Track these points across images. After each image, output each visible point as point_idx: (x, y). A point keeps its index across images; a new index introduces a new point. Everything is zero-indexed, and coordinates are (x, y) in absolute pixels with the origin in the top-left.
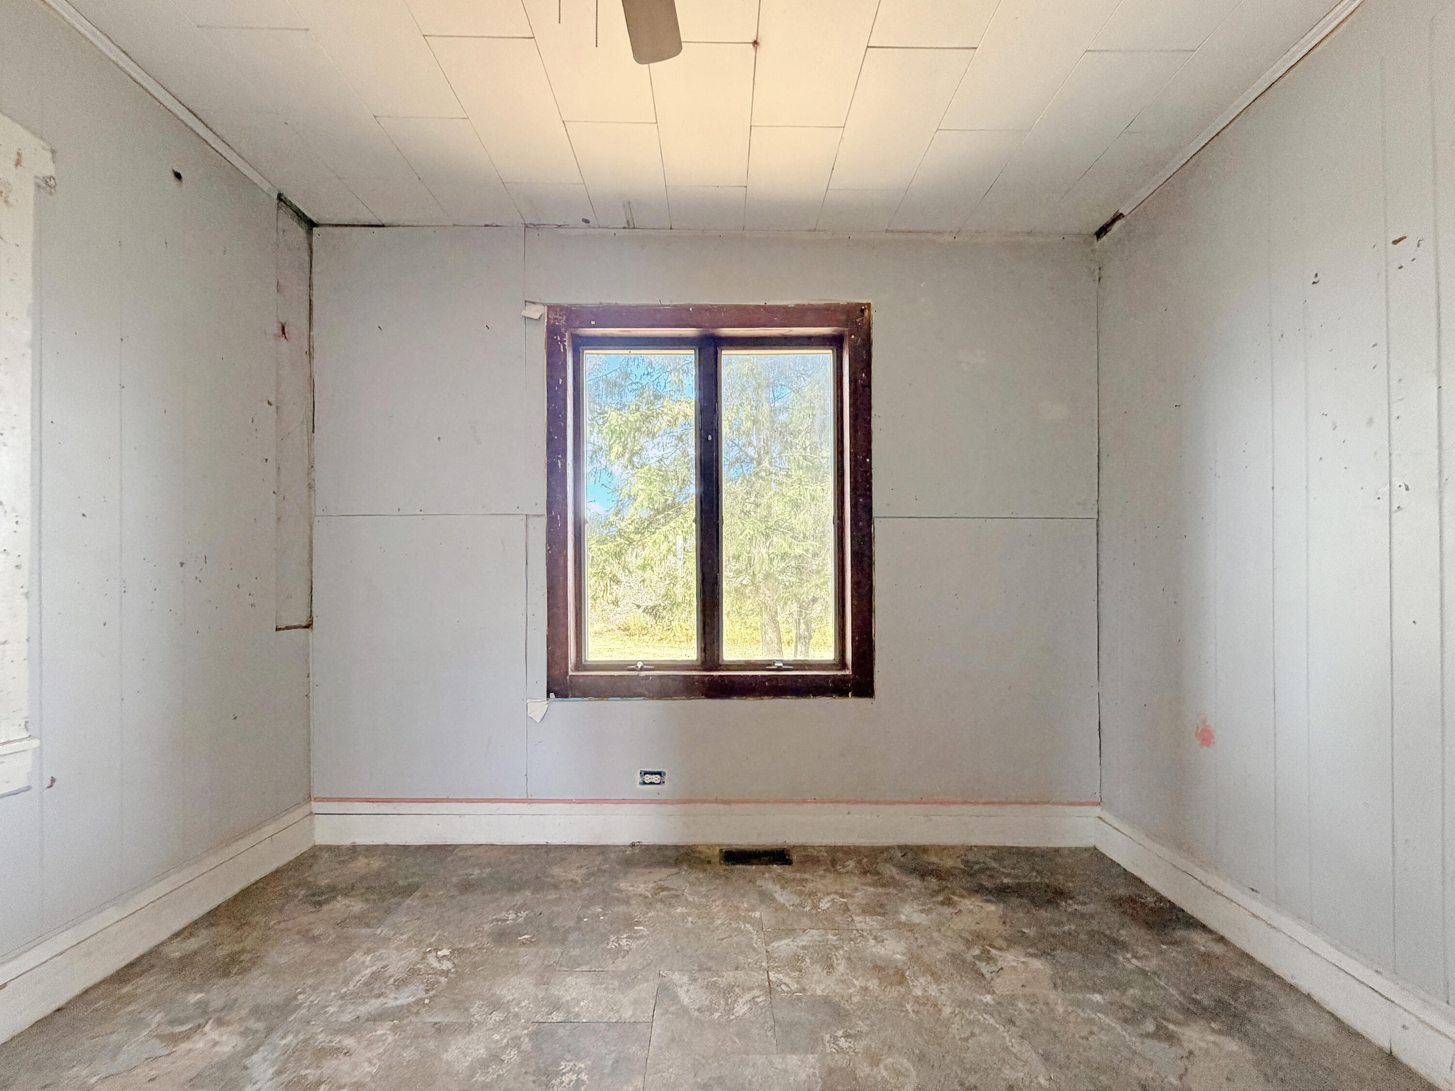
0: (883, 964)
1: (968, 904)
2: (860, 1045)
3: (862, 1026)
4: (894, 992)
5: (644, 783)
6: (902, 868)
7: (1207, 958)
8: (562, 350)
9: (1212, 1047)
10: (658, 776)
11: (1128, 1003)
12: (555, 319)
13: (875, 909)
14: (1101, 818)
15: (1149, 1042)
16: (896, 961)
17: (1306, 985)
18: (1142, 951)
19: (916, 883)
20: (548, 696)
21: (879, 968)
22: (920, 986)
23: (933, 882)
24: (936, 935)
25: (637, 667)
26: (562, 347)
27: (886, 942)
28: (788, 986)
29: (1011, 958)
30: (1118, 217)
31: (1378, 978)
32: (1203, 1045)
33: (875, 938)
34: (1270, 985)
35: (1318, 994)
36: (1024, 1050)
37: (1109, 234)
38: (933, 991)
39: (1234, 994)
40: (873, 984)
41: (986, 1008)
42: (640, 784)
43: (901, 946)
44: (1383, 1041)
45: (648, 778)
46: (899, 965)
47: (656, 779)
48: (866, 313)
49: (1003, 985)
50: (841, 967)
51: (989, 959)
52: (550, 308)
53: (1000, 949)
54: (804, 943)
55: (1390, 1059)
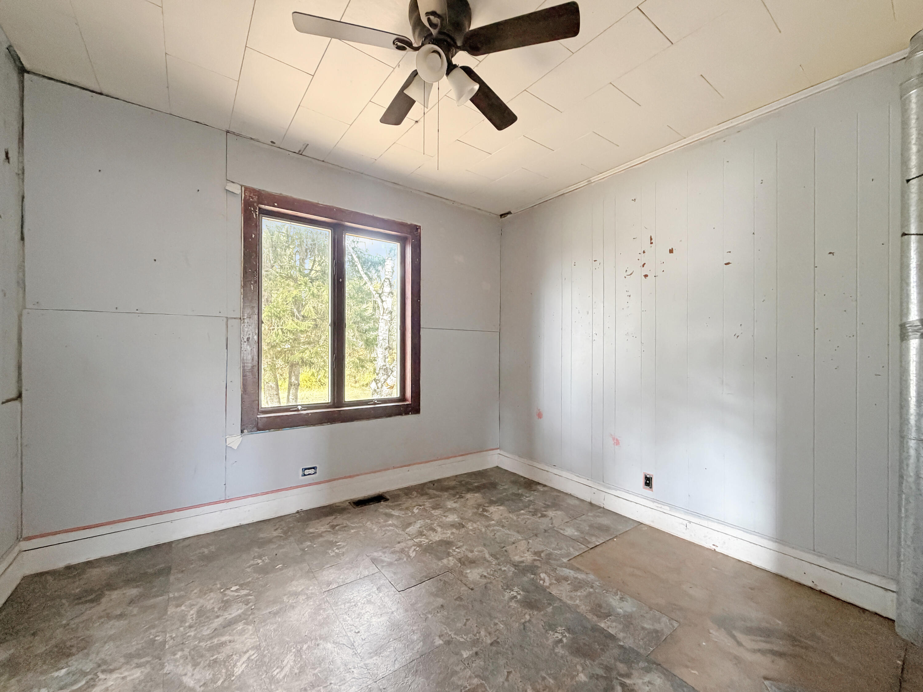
0: (453, 523)
1: (469, 496)
2: (464, 549)
3: (460, 544)
4: (463, 530)
5: (305, 475)
6: (436, 490)
7: (544, 492)
8: (255, 217)
9: (555, 514)
10: (313, 470)
11: (531, 510)
12: (250, 196)
13: (436, 507)
14: (500, 454)
15: (541, 518)
16: (456, 521)
17: (569, 491)
18: (527, 495)
19: (446, 494)
20: (242, 432)
21: (453, 525)
22: (470, 526)
23: (452, 492)
24: (464, 509)
25: (298, 409)
26: (254, 215)
27: (449, 516)
28: (424, 541)
29: (492, 509)
30: (509, 213)
31: (589, 481)
32: (553, 515)
33: (444, 516)
34: (562, 495)
35: (573, 493)
36: (511, 532)
37: (506, 218)
38: (475, 526)
39: (555, 499)
40: (454, 530)
41: (494, 525)
42: (302, 476)
43: (455, 516)
44: (588, 500)
45: (307, 472)
46: (459, 522)
47: (312, 471)
48: (419, 230)
49: (496, 517)
50: (439, 529)
51: (487, 511)
52: (246, 189)
53: (488, 507)
54: (419, 526)
55: (591, 503)
